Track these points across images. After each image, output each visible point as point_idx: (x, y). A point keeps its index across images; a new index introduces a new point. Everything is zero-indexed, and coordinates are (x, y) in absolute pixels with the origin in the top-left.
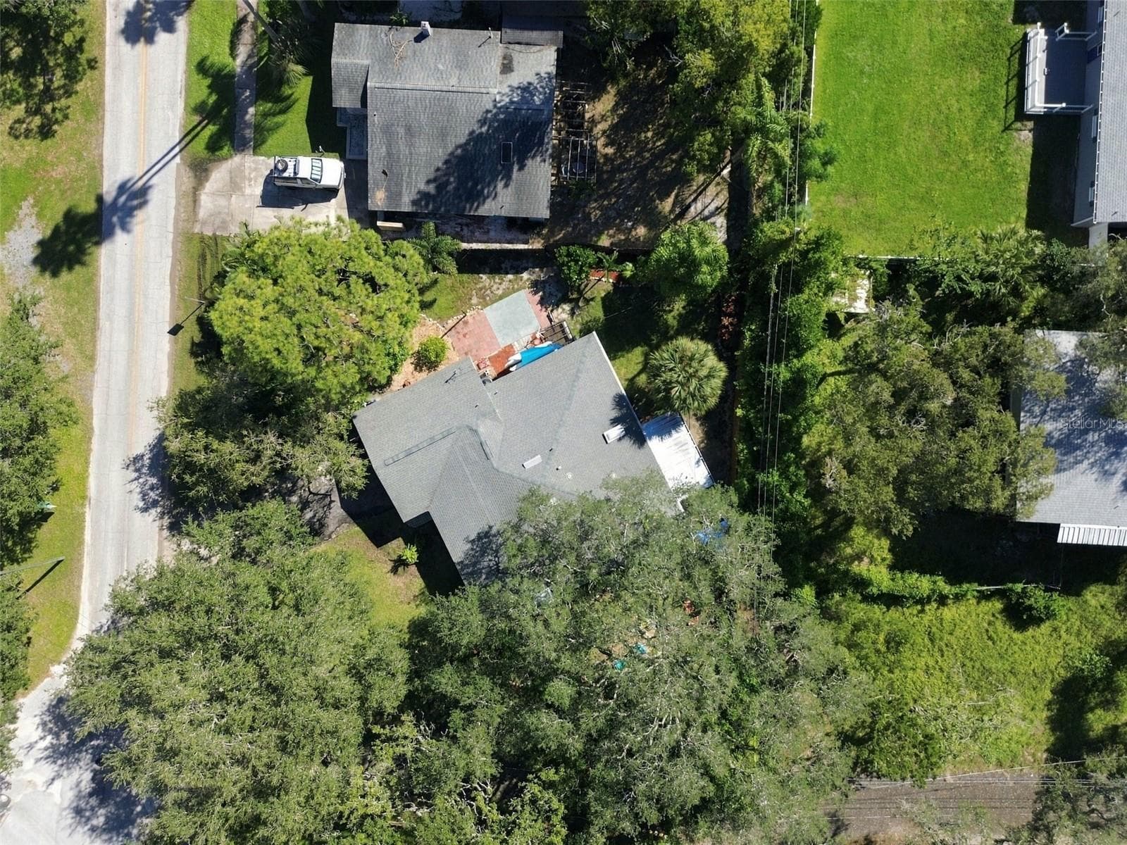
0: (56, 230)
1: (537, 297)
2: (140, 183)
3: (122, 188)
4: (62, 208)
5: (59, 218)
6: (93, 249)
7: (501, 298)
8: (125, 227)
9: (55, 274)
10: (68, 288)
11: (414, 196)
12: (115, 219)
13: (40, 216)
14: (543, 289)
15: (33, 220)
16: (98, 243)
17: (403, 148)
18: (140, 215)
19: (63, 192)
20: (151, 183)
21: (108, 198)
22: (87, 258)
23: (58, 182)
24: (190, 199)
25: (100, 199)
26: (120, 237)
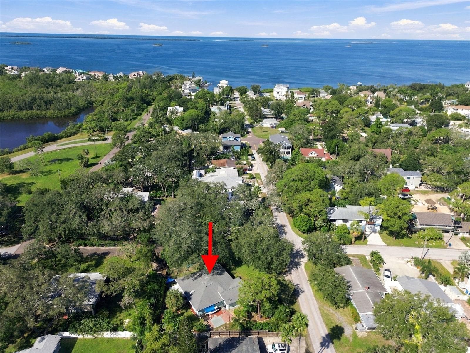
0: (341, 335)
1: (211, 326)
2: (324, 348)
3: (328, 347)
4: (341, 341)
5: (342, 338)
6: (330, 332)
7: (221, 326)
8: (324, 337)
9: (337, 326)
10: (332, 323)
11: (245, 340)
12: (327, 339)
13: (346, 338)
14: (210, 329)
15: (348, 337)
16: (329, 333)
17: (249, 348)
18: (321, 340)
19: (343, 343)
20: (321, 348)
21: (331, 344)
22: (330, 330)
23: (345, 346)
24: (308, 344)
25: (333, 343)
26: (324, 335)
